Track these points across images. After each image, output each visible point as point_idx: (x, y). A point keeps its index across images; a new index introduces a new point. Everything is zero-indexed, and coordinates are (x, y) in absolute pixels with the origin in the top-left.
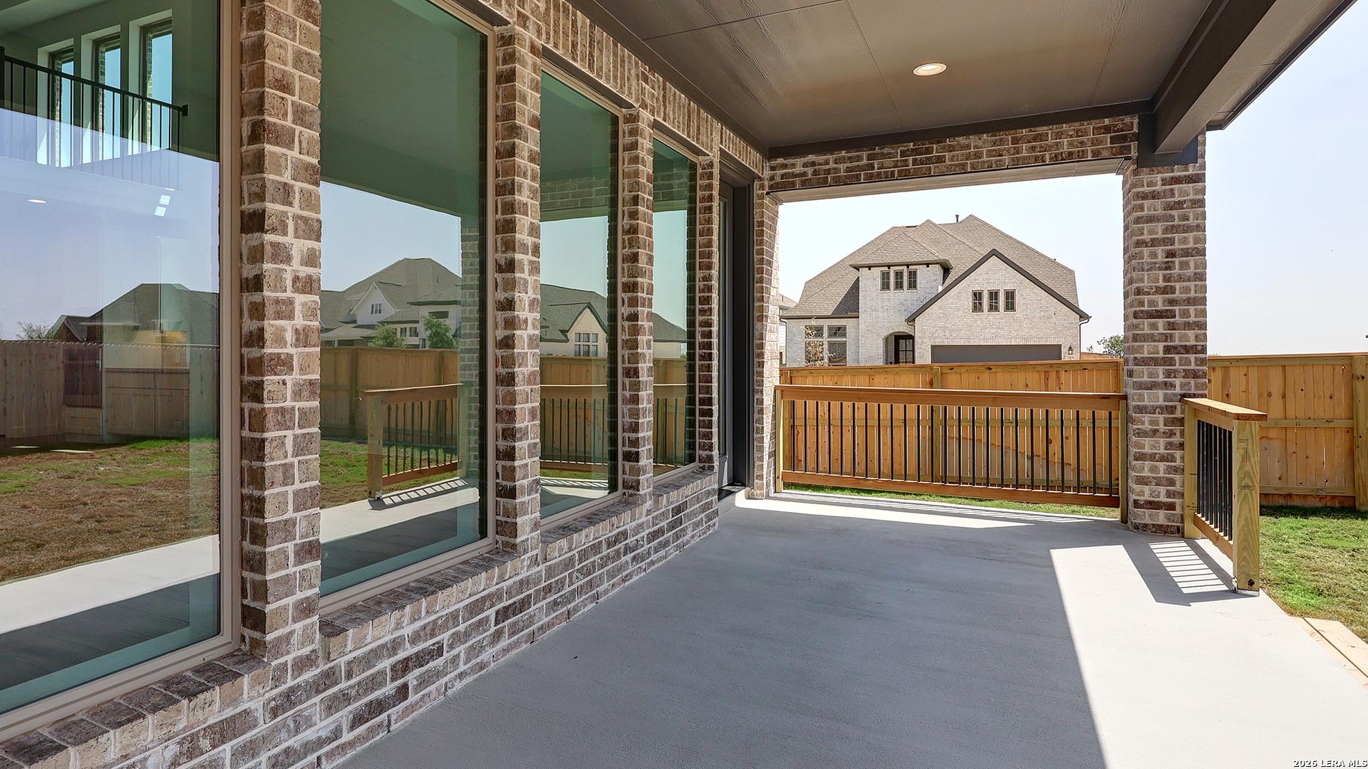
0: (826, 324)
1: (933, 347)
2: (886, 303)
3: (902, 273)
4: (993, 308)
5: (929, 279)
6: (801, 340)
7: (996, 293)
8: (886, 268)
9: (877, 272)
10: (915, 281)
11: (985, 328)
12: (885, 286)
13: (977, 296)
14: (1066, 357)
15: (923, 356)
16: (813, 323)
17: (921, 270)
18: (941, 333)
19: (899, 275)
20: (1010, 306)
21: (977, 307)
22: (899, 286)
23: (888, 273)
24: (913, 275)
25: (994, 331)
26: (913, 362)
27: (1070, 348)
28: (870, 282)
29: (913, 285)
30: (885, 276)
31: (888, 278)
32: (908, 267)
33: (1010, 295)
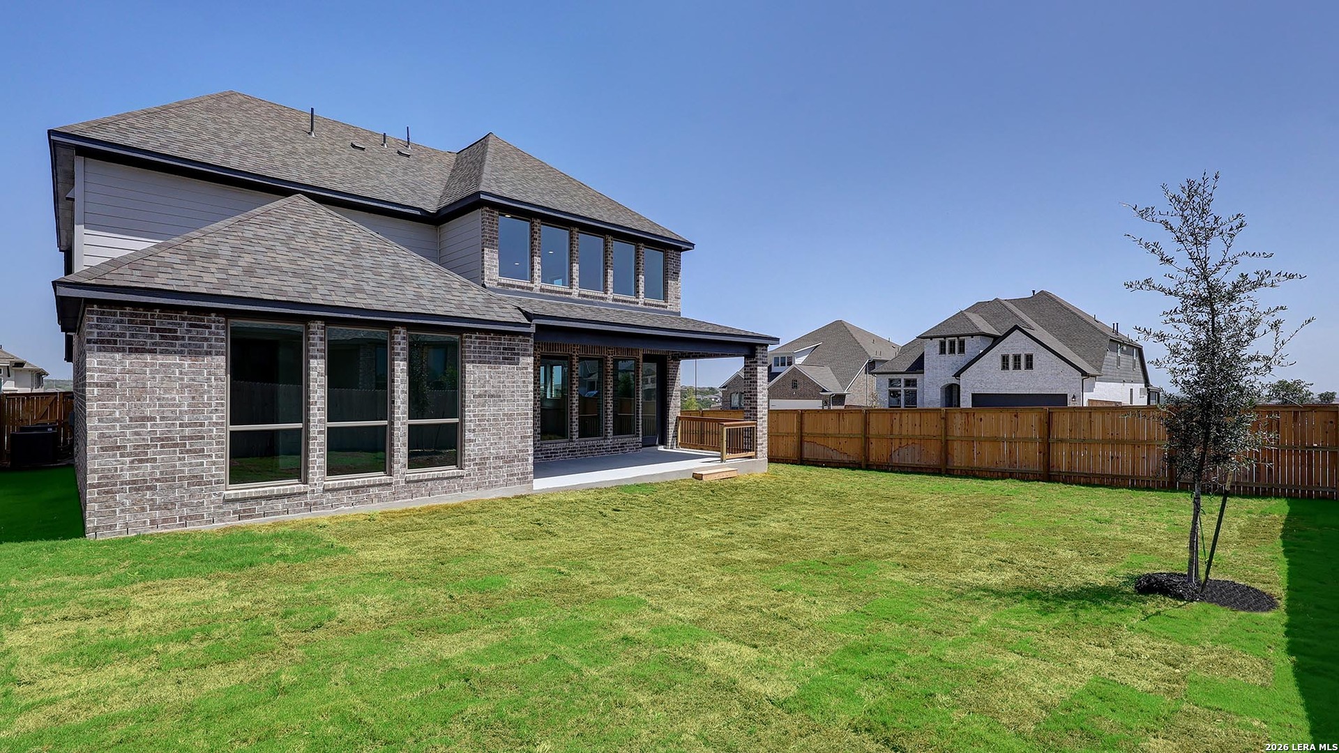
0: (903, 377)
1: (973, 395)
2: (943, 363)
3: (954, 342)
4: (1017, 367)
5: (973, 346)
6: (886, 388)
7: (1020, 356)
8: (943, 339)
9: (937, 342)
10: (964, 348)
11: (1010, 381)
12: (943, 351)
13: (1005, 359)
14: (1070, 404)
15: (966, 402)
16: (894, 377)
17: (968, 340)
18: (978, 385)
19: (952, 343)
20: (1029, 365)
21: (1005, 366)
22: (952, 351)
23: (945, 342)
24: (962, 344)
25: (1016, 384)
26: (959, 406)
27: (1074, 396)
28: (931, 349)
29: (962, 350)
30: (943, 344)
31: (945, 346)
32: (958, 338)
33: (1029, 358)
